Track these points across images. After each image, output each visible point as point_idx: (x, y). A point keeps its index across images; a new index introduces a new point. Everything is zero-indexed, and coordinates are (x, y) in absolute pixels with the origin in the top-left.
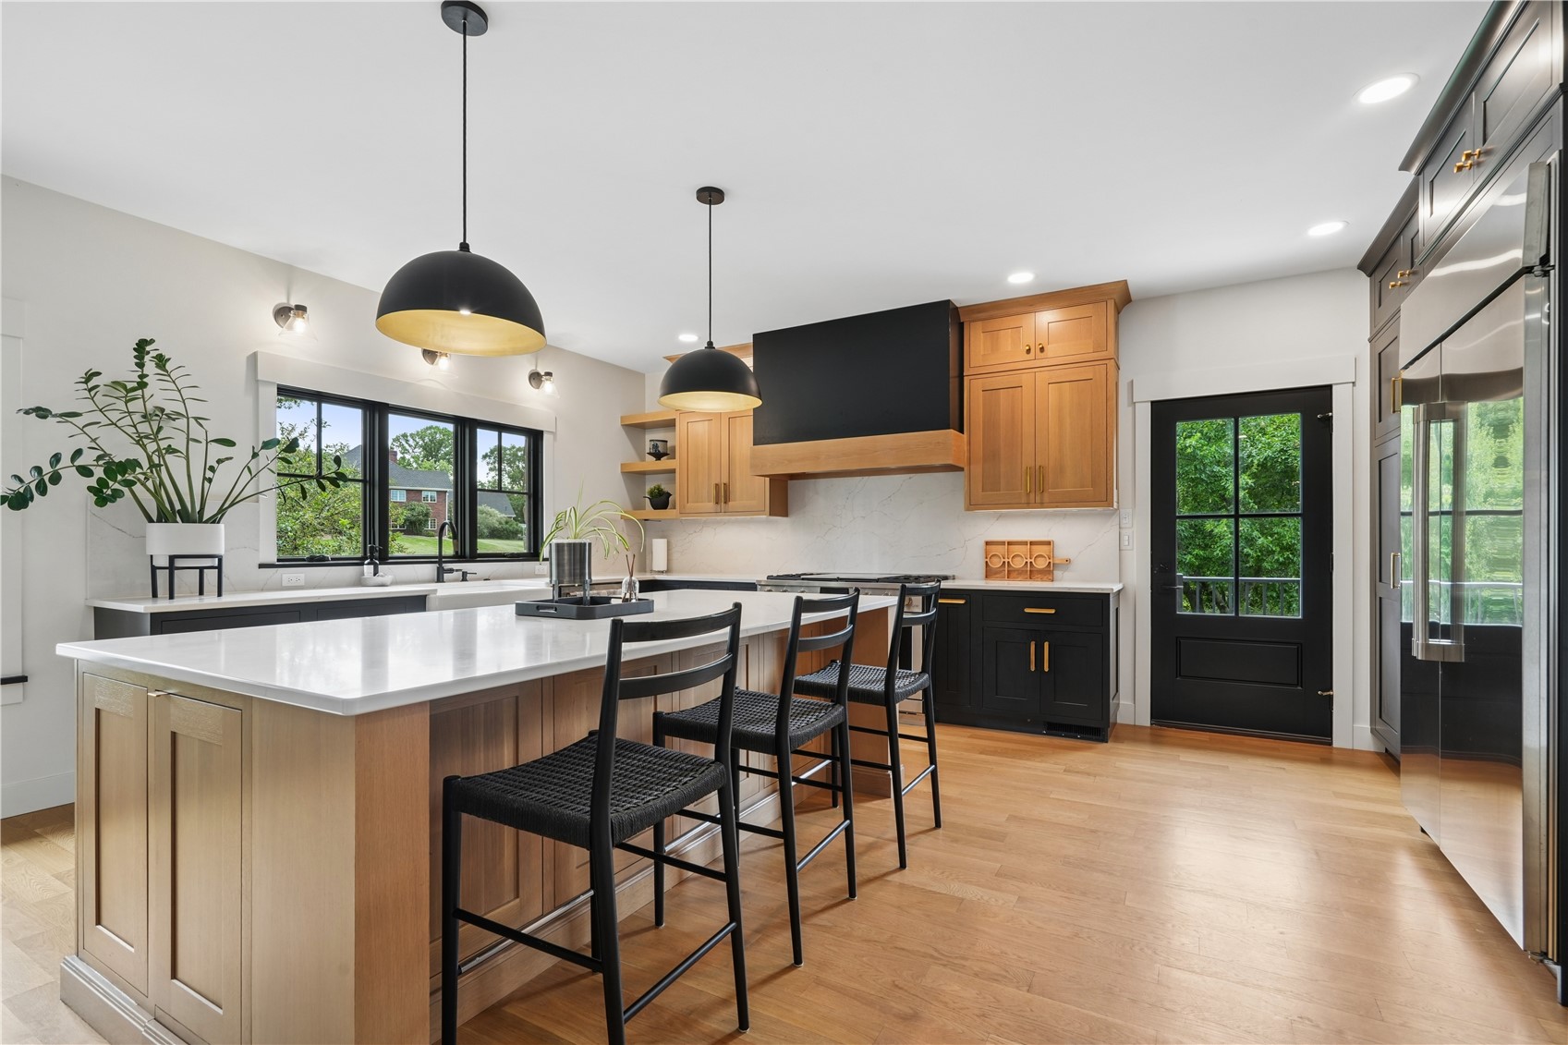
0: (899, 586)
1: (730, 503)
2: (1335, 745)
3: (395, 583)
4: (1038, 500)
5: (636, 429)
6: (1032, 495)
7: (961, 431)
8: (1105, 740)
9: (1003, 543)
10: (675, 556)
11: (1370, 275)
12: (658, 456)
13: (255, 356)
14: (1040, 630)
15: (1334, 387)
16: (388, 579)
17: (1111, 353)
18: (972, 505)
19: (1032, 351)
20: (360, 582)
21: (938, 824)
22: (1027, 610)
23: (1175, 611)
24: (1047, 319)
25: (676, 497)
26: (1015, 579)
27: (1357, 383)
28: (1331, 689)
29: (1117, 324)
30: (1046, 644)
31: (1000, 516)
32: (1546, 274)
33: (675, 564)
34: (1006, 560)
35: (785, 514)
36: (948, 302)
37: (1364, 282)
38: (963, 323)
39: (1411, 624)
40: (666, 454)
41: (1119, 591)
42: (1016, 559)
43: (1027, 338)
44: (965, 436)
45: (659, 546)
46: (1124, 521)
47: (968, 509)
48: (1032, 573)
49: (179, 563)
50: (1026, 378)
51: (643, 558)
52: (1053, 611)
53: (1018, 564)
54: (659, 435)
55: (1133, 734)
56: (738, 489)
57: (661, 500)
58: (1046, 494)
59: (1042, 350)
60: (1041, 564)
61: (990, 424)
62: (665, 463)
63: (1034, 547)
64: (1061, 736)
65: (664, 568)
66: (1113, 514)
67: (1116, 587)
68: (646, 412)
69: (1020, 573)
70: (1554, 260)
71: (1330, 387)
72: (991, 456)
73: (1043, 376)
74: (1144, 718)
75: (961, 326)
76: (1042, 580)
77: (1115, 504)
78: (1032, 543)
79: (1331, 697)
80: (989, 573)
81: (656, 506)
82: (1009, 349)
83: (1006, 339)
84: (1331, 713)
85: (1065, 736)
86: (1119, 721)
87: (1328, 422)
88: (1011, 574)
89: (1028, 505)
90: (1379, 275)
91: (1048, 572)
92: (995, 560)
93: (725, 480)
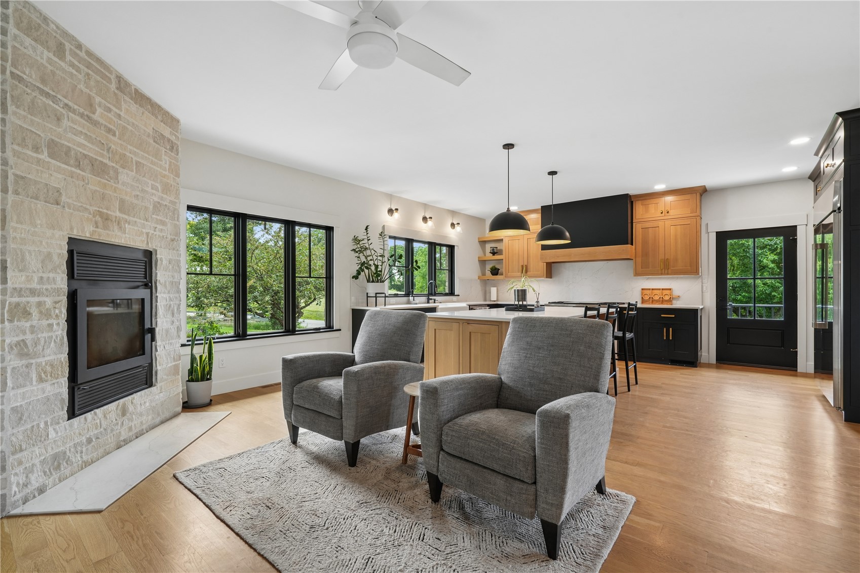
0: (607, 306)
1: (528, 273)
2: (798, 371)
3: (420, 303)
4: (666, 272)
5: (483, 243)
6: (663, 270)
7: (632, 245)
8: (696, 367)
9: (650, 289)
10: (500, 294)
11: (814, 181)
12: (494, 253)
13: (384, 226)
14: (667, 323)
15: (798, 226)
16: (418, 302)
17: (698, 213)
18: (637, 274)
19: (664, 212)
20: (409, 302)
21: (637, 383)
22: (662, 316)
23: (727, 316)
24: (669, 199)
25: (503, 270)
26: (655, 304)
27: (808, 225)
28: (797, 348)
29: (701, 200)
30: (671, 329)
31: (648, 279)
32: (840, 212)
33: (500, 299)
34: (651, 296)
35: (551, 278)
36: (628, 194)
37: (811, 184)
38: (633, 201)
39: (832, 322)
40: (497, 253)
41: (702, 309)
42: (655, 296)
43: (661, 207)
44: (634, 246)
45: (494, 290)
46: (704, 280)
47: (635, 276)
48: (663, 301)
49: (378, 295)
50: (661, 224)
51: (486, 294)
52: (674, 316)
53: (656, 298)
54: (493, 245)
55: (708, 366)
56: (532, 267)
57: (495, 272)
58: (670, 270)
59: (668, 212)
60: (667, 298)
61: (645, 242)
62: (497, 257)
63: (663, 291)
64: (677, 365)
65: (495, 299)
66: (699, 277)
67: (701, 307)
68: (486, 236)
69: (657, 301)
70: (842, 209)
71: (796, 226)
72: (645, 254)
73: (668, 223)
74: (713, 359)
75: (632, 203)
76: (667, 304)
77: (700, 274)
78: (662, 289)
79: (797, 352)
80: (643, 301)
81: (493, 274)
82: (653, 212)
83: (652, 208)
84: (797, 358)
85: (679, 365)
86: (702, 362)
87: (795, 241)
88: (653, 302)
89: (662, 274)
90: (817, 182)
91: (670, 301)
92: (646, 296)
93: (526, 263)
